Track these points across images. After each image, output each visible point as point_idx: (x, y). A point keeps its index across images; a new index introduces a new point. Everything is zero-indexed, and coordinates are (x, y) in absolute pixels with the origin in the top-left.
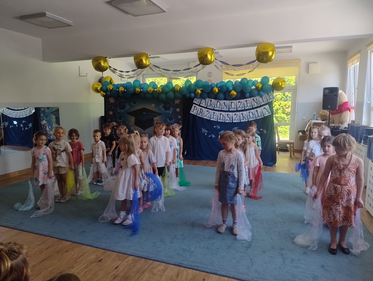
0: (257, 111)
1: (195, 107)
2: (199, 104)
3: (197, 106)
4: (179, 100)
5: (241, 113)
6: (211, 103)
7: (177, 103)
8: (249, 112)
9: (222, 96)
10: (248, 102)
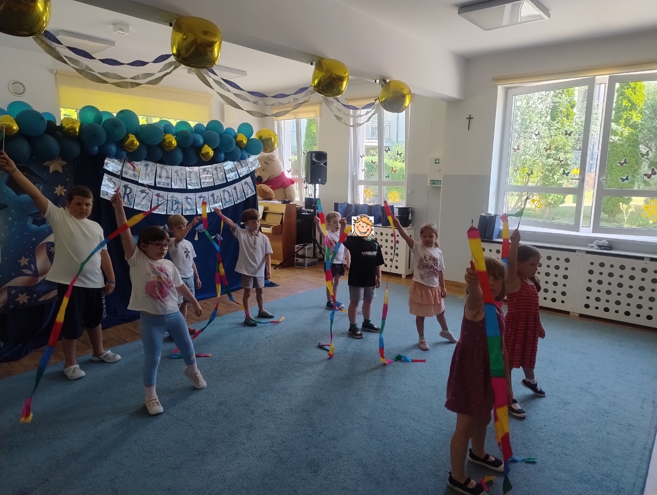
0: (235, 188)
1: (110, 180)
2: (119, 174)
3: (114, 179)
4: (60, 161)
5: (211, 192)
6: (147, 170)
7: (56, 172)
8: (224, 191)
9: (180, 156)
10: (219, 170)
